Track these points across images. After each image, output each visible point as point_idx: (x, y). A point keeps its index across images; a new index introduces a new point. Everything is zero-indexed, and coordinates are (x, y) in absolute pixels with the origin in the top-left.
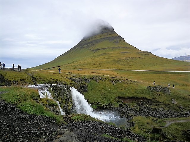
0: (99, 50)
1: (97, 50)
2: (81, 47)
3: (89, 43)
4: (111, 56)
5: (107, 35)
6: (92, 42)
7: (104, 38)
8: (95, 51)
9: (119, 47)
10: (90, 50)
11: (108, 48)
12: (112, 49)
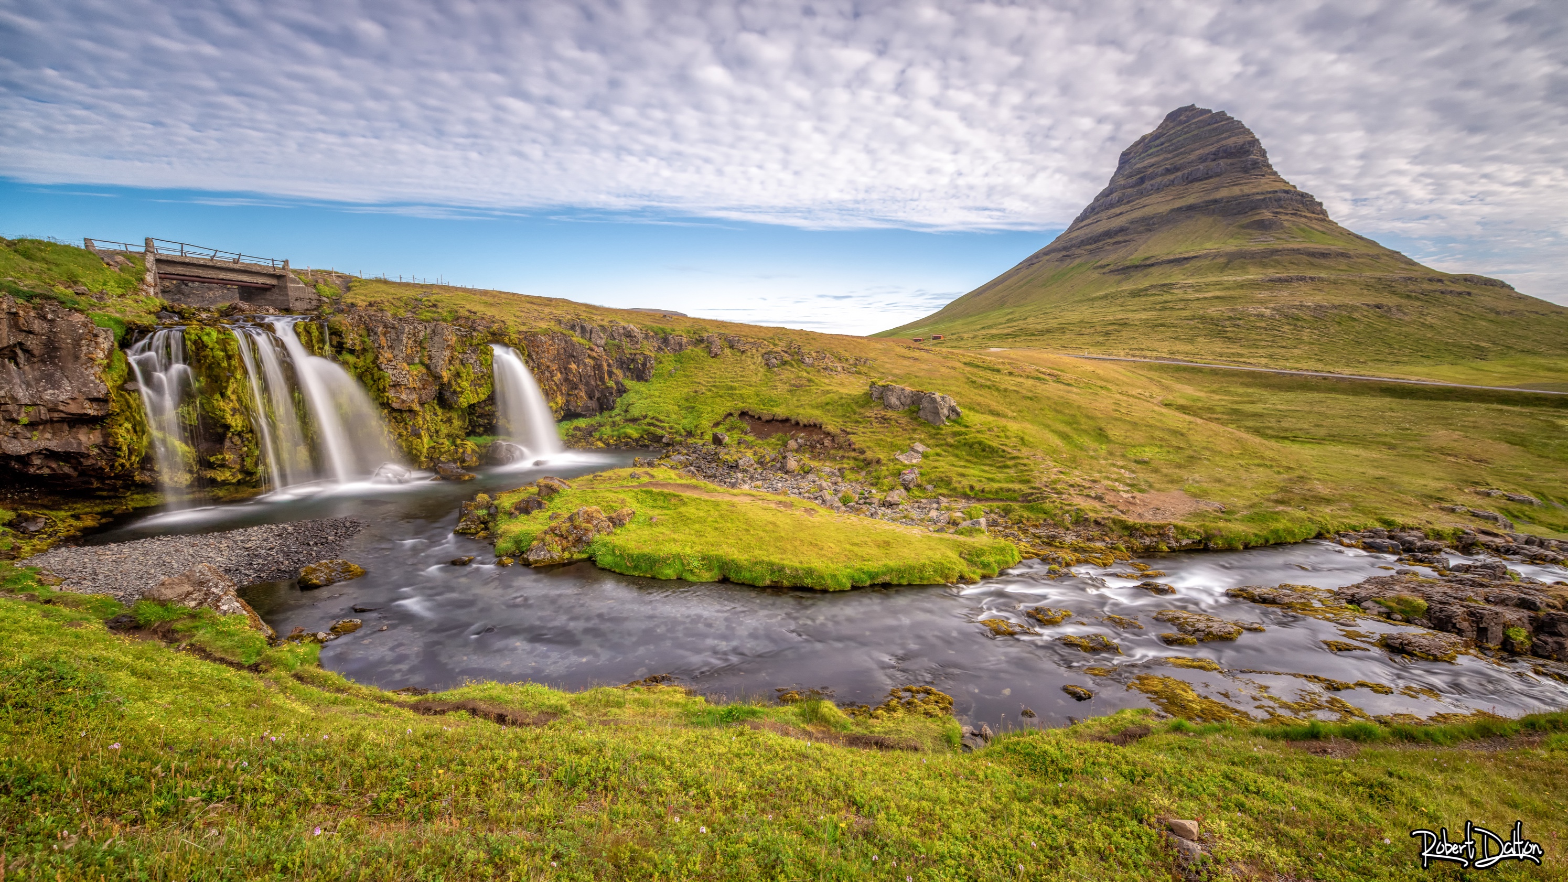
0: (1152, 270)
1: (1137, 267)
2: (1065, 253)
3: (1108, 234)
4: (1197, 296)
5: (1217, 189)
6: (1122, 230)
7: (1191, 208)
8: (1126, 271)
9: (1275, 252)
10: (1106, 270)
11: (1205, 256)
12: (1222, 260)
